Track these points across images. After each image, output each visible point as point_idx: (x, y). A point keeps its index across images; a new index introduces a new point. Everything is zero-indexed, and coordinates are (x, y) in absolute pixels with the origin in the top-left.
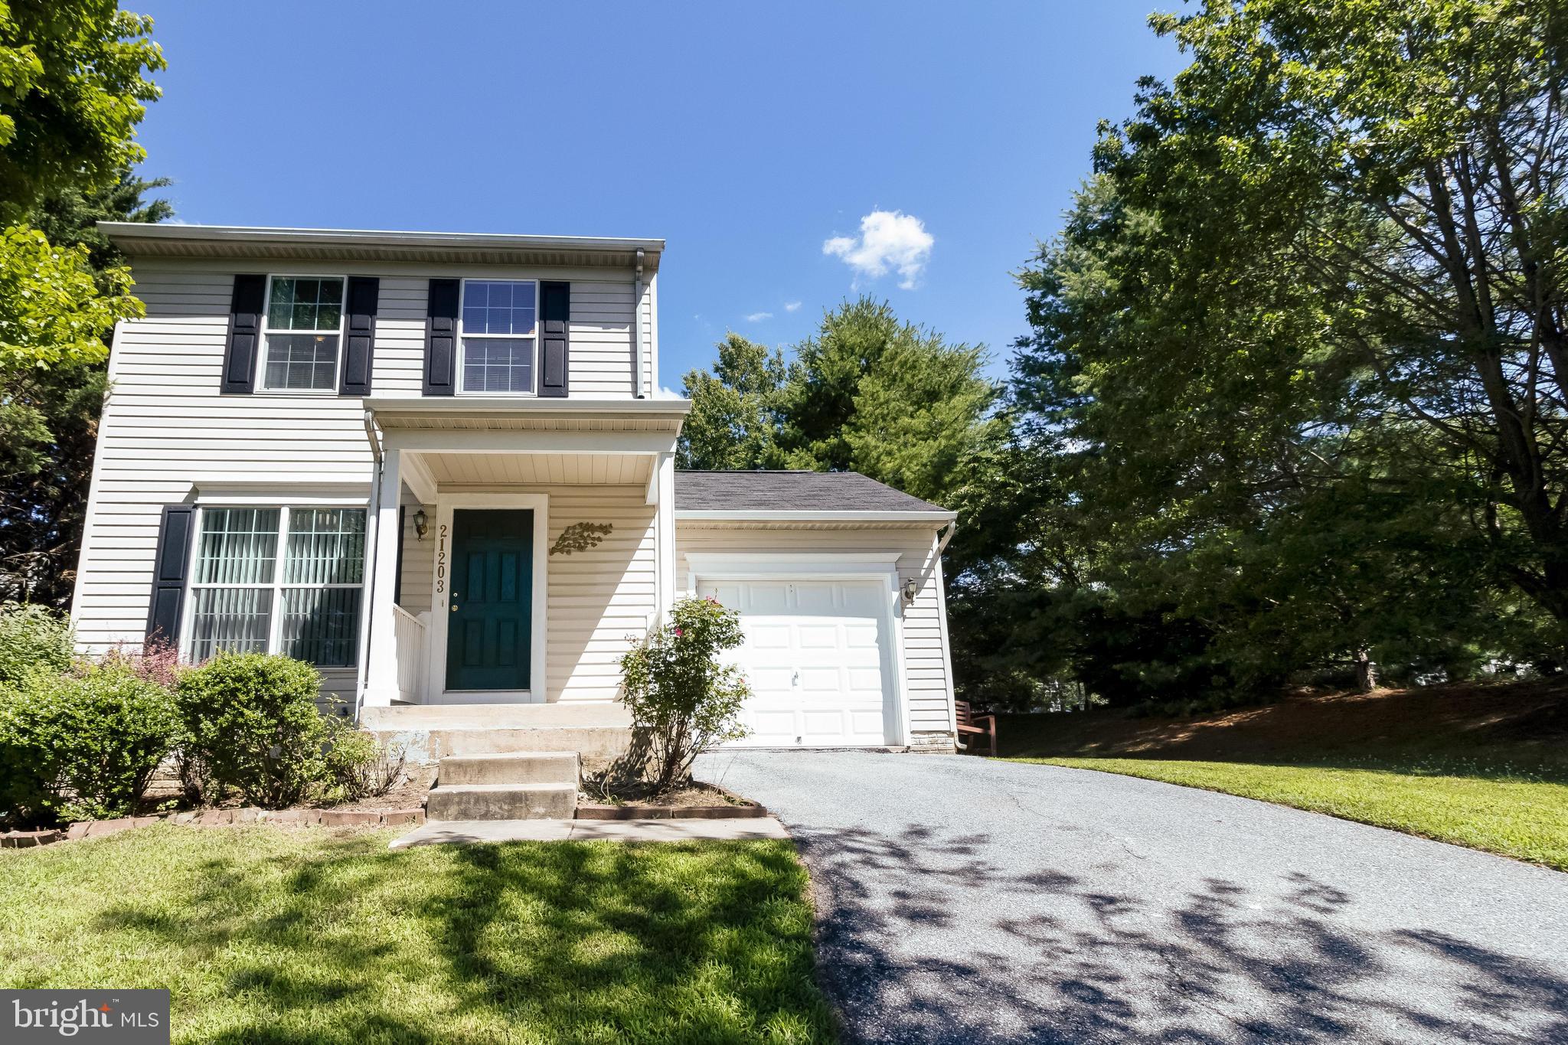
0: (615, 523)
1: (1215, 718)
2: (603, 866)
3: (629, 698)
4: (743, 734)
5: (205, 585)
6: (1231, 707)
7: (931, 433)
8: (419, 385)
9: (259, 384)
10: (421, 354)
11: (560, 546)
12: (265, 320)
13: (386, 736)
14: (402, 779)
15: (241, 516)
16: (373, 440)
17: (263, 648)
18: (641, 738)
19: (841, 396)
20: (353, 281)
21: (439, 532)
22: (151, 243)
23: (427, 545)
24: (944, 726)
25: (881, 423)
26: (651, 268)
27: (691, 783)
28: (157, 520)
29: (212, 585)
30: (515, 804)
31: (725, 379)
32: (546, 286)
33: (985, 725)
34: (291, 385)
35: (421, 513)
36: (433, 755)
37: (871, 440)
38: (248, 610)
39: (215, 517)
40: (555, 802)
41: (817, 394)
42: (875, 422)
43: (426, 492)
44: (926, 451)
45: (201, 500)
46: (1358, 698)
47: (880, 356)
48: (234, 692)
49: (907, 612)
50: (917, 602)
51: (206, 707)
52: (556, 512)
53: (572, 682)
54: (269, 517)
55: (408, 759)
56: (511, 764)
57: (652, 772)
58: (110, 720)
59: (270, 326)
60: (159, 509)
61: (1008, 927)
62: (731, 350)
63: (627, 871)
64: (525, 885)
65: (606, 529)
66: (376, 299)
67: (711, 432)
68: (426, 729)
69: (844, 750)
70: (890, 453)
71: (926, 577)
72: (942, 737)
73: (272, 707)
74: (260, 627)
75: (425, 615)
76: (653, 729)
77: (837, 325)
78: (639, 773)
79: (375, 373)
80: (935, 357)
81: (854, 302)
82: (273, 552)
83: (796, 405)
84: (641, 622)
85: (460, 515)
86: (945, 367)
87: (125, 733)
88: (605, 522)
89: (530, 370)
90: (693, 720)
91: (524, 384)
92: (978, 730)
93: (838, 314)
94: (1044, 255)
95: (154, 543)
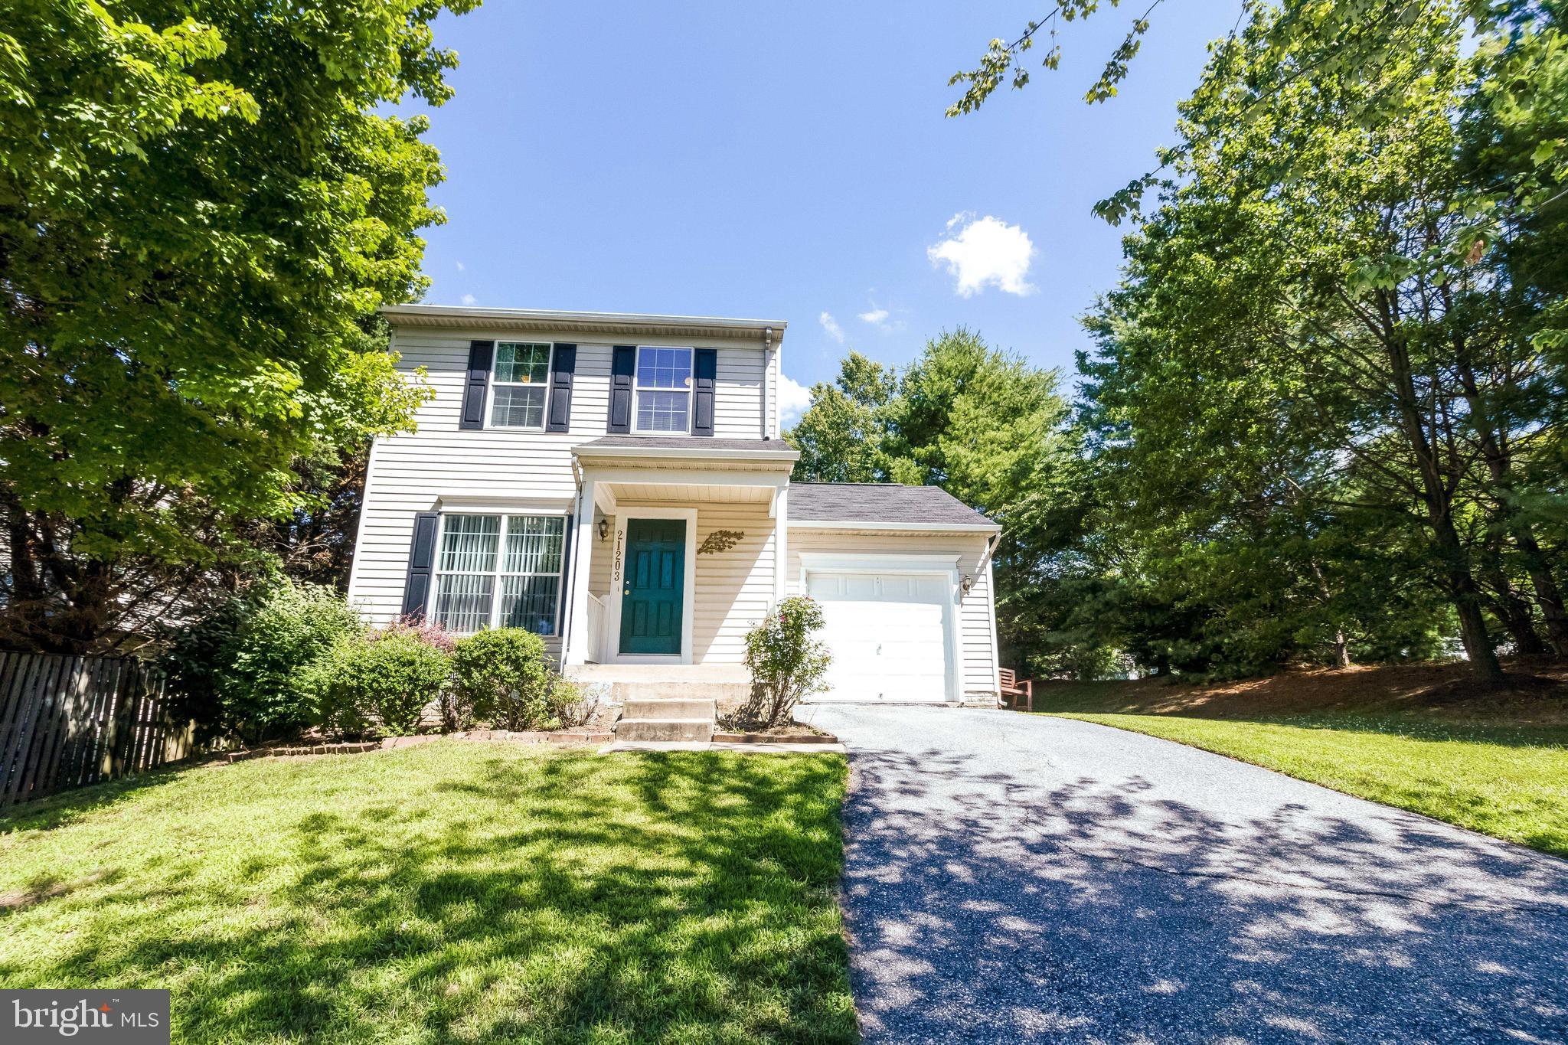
0: (746, 531)
1: (1227, 687)
2: (730, 765)
3: (750, 662)
4: (827, 689)
5: (444, 572)
6: (1240, 678)
7: (1012, 446)
8: (605, 425)
9: (487, 423)
10: (606, 402)
11: (705, 548)
12: (492, 375)
13: (586, 685)
14: (595, 715)
15: (473, 521)
16: (576, 476)
17: (486, 619)
18: (758, 691)
19: (939, 410)
20: (558, 346)
21: (617, 535)
22: (412, 318)
23: (608, 545)
24: (990, 688)
25: (971, 434)
26: (777, 340)
27: (792, 722)
28: (411, 523)
29: (450, 572)
30: (674, 730)
31: (846, 389)
32: (699, 353)
33: (1024, 687)
34: (511, 424)
35: (604, 522)
36: (615, 699)
37: (962, 451)
38: (475, 591)
39: (454, 522)
40: (700, 728)
41: (920, 408)
42: (967, 434)
43: (609, 508)
44: (1007, 460)
45: (444, 509)
46: (1335, 672)
47: (972, 377)
48: (493, 653)
49: (964, 601)
50: (972, 593)
51: (475, 663)
52: (703, 522)
53: (712, 649)
54: (493, 522)
55: (601, 701)
56: (670, 705)
57: (764, 715)
58: (408, 670)
59: (496, 379)
60: (413, 515)
61: (956, 798)
62: (851, 364)
63: (741, 767)
64: (681, 772)
65: (739, 536)
66: (574, 360)
67: (831, 435)
68: (610, 682)
69: (914, 704)
70: (978, 461)
71: (979, 574)
72: (989, 696)
73: (517, 664)
74: (485, 604)
75: (605, 597)
76: (767, 685)
77: (937, 351)
78: (757, 715)
79: (572, 416)
80: (1018, 380)
81: (952, 332)
82: (494, 548)
83: (901, 417)
84: (763, 606)
85: (632, 523)
86: (1026, 388)
87: (418, 679)
88: (739, 531)
89: (685, 415)
90: (793, 678)
91: (681, 425)
92: (1019, 692)
93: (938, 342)
94: (1100, 304)
95: (409, 540)
